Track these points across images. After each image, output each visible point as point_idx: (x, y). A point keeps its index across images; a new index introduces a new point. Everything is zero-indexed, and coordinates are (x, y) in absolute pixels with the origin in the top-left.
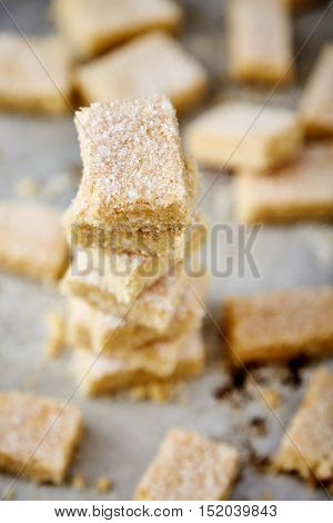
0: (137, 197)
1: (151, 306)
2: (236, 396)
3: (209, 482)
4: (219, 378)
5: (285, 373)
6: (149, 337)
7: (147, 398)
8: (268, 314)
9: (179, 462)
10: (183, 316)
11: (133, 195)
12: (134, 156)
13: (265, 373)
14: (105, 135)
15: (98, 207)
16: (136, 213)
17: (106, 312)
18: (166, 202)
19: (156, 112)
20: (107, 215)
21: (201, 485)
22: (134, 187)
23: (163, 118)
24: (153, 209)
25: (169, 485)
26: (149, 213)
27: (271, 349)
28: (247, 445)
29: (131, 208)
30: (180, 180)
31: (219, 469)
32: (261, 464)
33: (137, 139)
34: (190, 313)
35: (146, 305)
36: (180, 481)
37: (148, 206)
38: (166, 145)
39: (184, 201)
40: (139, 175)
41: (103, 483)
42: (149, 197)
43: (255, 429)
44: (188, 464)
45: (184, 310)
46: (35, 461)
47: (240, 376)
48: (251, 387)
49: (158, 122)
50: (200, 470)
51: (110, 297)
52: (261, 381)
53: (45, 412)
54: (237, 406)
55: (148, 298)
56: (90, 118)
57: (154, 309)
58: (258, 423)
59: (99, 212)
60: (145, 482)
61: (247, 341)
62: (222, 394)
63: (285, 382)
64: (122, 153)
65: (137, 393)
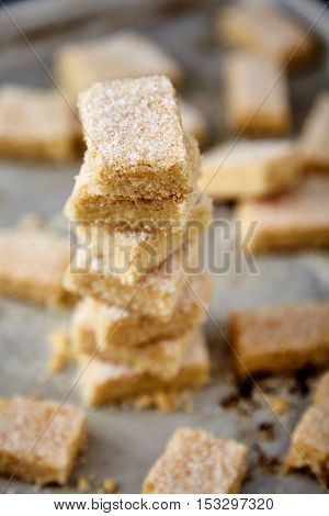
0: (139, 158)
1: (154, 289)
2: (243, 404)
3: (218, 473)
4: (226, 389)
5: (292, 383)
6: (154, 332)
7: (153, 407)
8: (272, 324)
9: (187, 455)
10: (187, 309)
11: (135, 158)
12: (136, 126)
13: (272, 383)
14: (107, 108)
15: (101, 169)
16: (139, 176)
17: (111, 304)
18: (167, 165)
19: (156, 89)
20: (110, 177)
21: (211, 478)
22: (136, 150)
23: (163, 94)
24: (155, 170)
25: (176, 477)
26: (151, 176)
27: (276, 356)
28: (256, 448)
29: (134, 170)
30: (181, 144)
31: (228, 461)
32: (271, 464)
33: (138, 111)
34: (194, 306)
35: (150, 288)
36: (189, 473)
37: (149, 169)
38: (166, 116)
39: (185, 163)
40: (140, 141)
41: (108, 484)
42: (150, 158)
43: (263, 434)
44: (195, 457)
45: (187, 302)
46: (38, 458)
47: (246, 387)
48: (258, 395)
49: (158, 97)
50: (209, 462)
51: (114, 284)
52: (268, 391)
53: (49, 414)
54: (244, 413)
55: (152, 280)
56: (93, 96)
57: (158, 292)
58: (266, 428)
59: (102, 175)
60: (152, 476)
61: (253, 349)
62: (228, 403)
63: (292, 391)
64: (123, 124)
65: (143, 401)
